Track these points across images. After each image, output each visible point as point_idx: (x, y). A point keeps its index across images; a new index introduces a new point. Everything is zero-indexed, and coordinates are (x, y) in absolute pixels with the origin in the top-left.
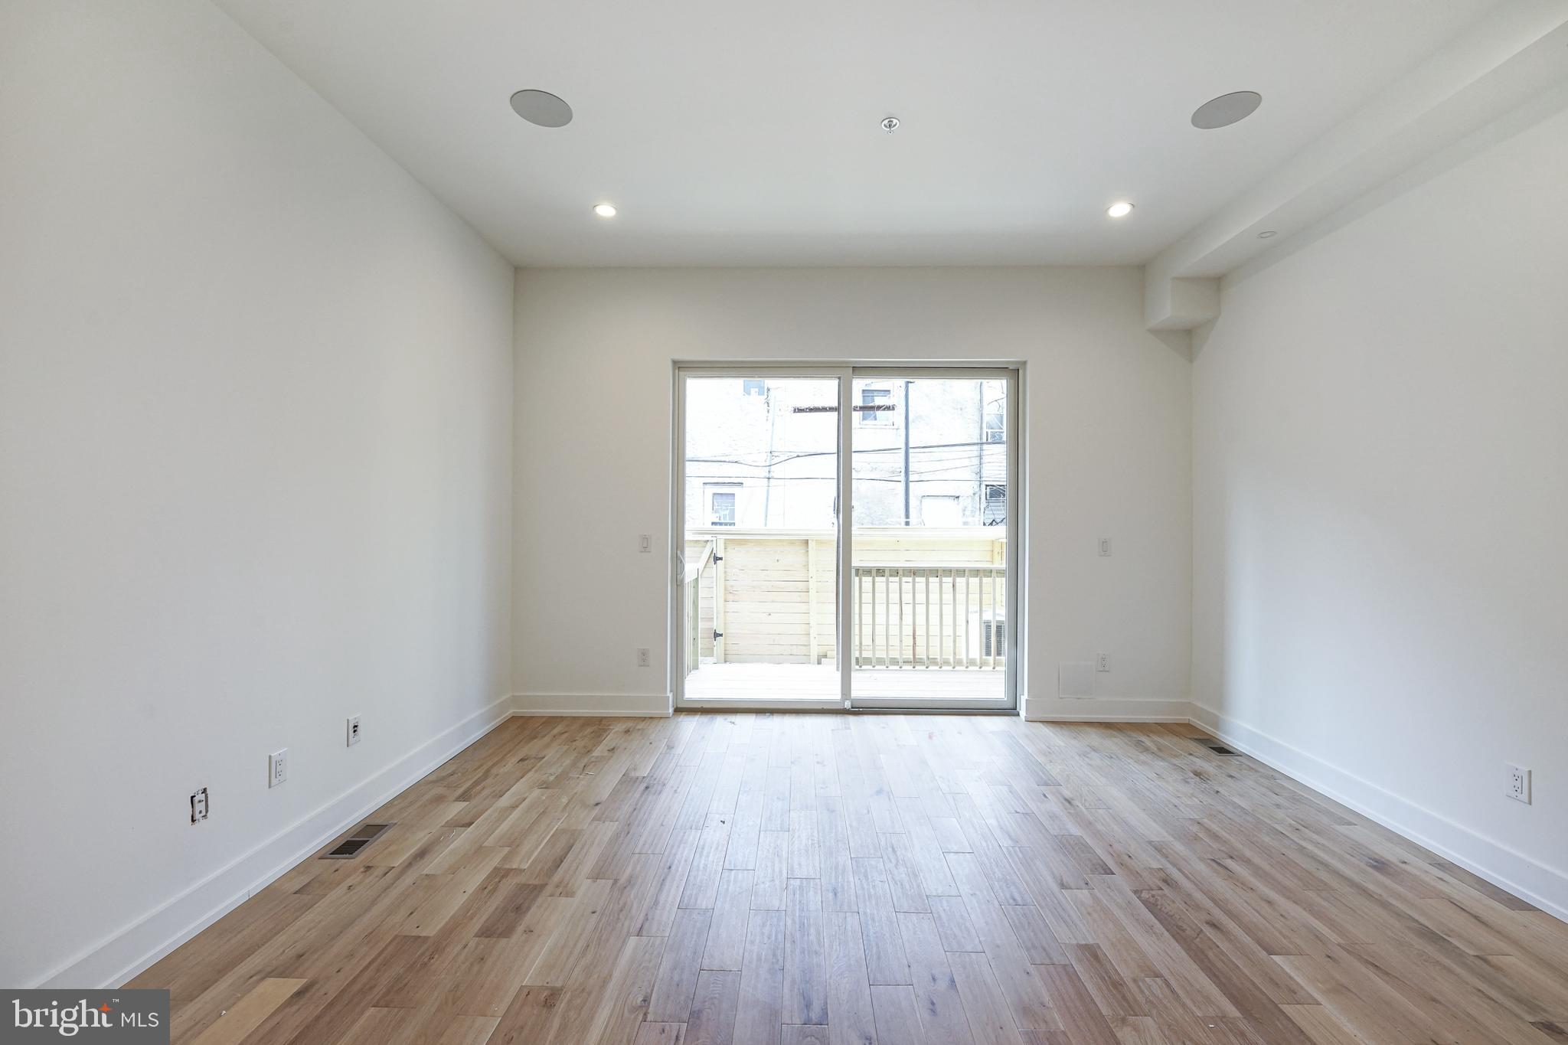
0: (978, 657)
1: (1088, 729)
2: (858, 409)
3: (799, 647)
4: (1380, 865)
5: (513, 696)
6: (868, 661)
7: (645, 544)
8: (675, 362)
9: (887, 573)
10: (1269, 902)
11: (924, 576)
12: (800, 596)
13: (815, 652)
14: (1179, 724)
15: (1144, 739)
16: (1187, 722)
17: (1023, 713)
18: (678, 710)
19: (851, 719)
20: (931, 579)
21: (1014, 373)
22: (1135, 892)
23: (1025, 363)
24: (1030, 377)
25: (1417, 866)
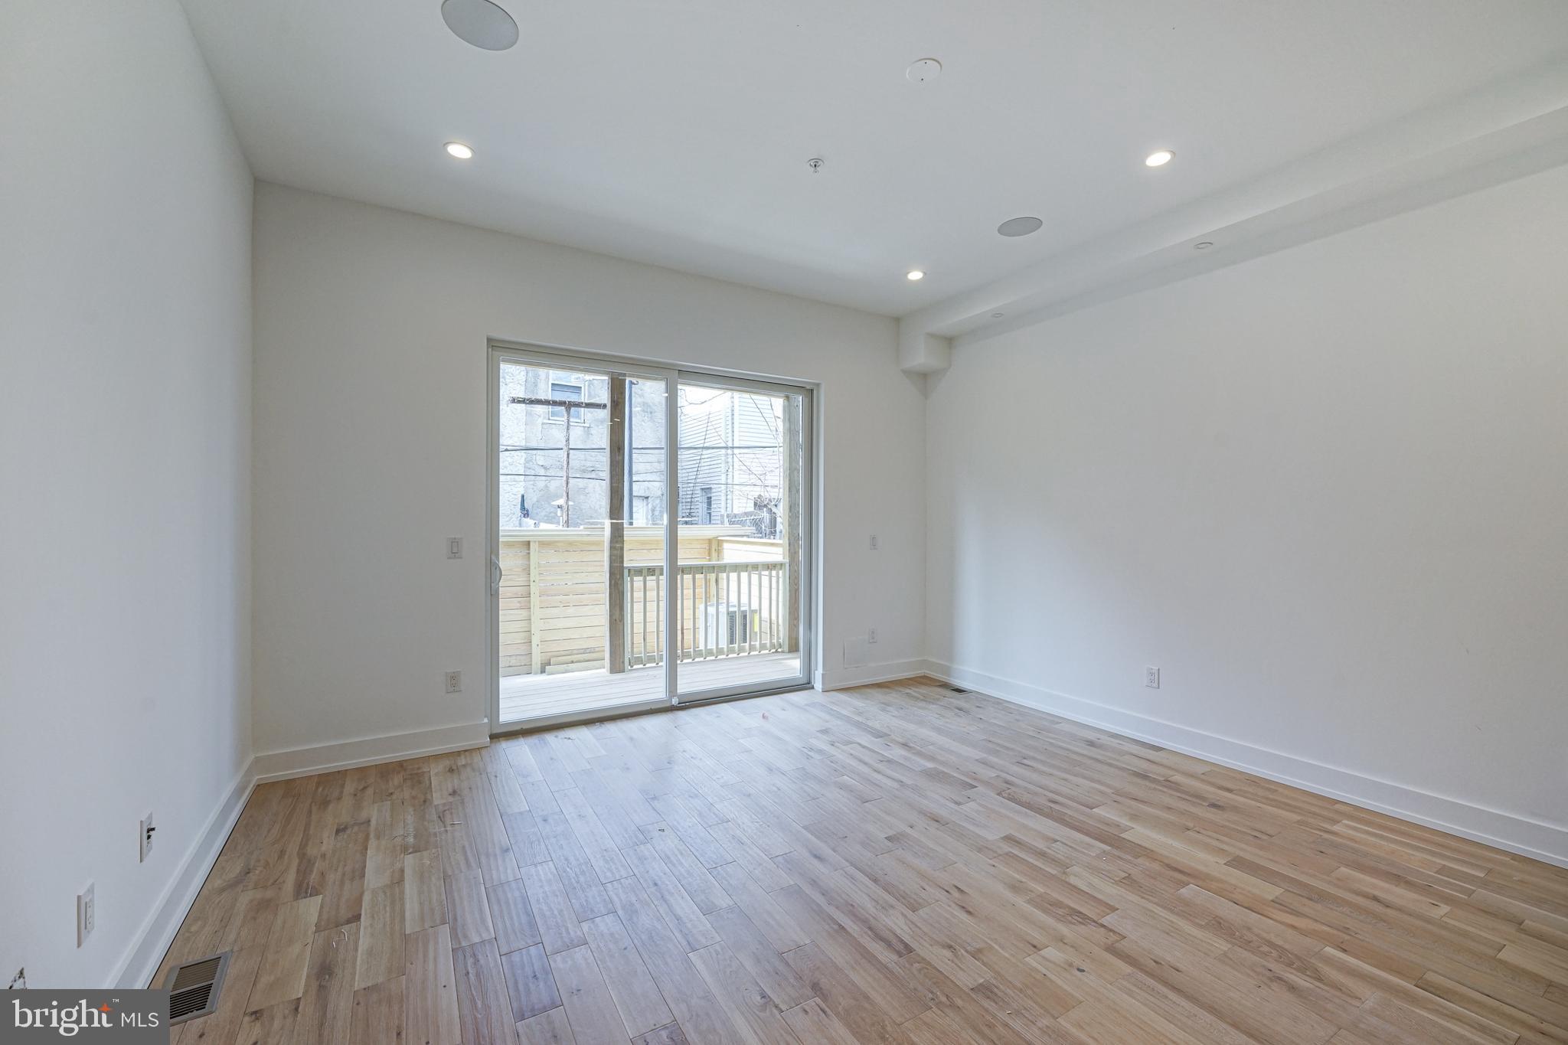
0: (725, 647)
1: (869, 690)
2: (584, 405)
3: (518, 657)
4: (1091, 744)
5: (256, 758)
6: (639, 661)
7: (455, 549)
8: (489, 340)
9: (645, 572)
10: (1066, 780)
11: (690, 574)
12: (519, 602)
13: (537, 660)
14: (921, 677)
15: (908, 691)
16: (923, 674)
17: (818, 685)
18: (494, 737)
19: (681, 714)
20: (697, 576)
21: (810, 393)
22: (998, 794)
23: (818, 385)
24: (822, 399)
25: (1105, 740)
